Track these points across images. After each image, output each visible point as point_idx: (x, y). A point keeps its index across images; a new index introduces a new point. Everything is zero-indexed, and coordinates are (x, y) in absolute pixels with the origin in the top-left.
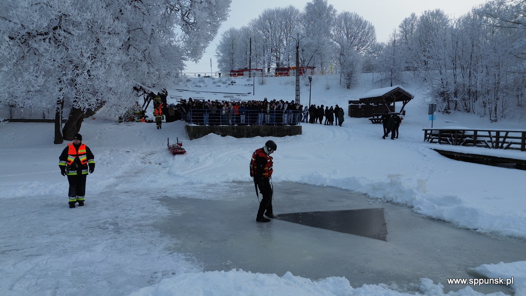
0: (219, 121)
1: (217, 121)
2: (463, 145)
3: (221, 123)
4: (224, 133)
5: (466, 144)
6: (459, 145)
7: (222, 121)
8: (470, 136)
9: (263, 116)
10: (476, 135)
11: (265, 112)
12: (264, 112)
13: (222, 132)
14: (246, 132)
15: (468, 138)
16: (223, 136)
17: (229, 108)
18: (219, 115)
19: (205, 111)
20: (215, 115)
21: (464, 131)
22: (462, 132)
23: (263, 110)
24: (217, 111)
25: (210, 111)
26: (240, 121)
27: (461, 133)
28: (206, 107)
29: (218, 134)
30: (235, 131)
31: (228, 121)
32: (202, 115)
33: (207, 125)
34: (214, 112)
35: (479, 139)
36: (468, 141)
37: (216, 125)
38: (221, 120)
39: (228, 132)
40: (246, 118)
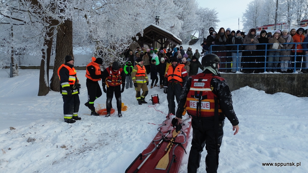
0: (263, 65)
1: (258, 65)
3: (265, 68)
4: (272, 88)
18: (263, 53)
19: (235, 48)
20: (255, 53)
24: (258, 47)
25: (244, 47)
28: (238, 41)
29: (259, 89)
31: (279, 65)
32: (230, 54)
33: (238, 72)
34: (253, 48)
37: (257, 71)
38: (266, 62)
39: (279, 84)
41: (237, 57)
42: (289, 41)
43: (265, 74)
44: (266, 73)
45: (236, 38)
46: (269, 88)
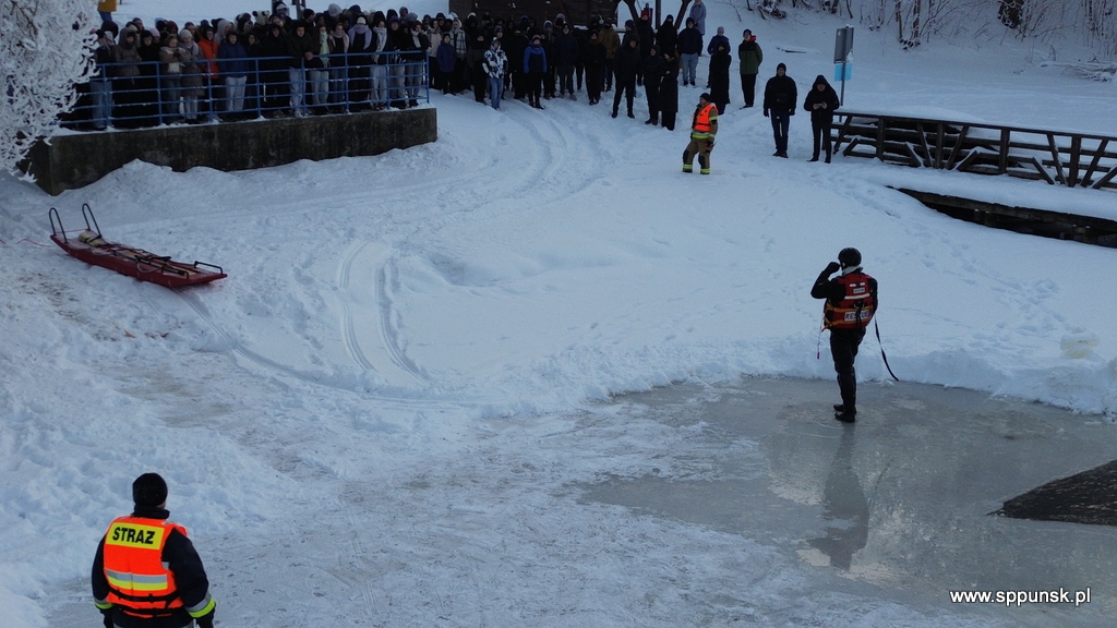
0: (155, 108)
1: (147, 111)
2: (961, 169)
3: (161, 115)
4: (181, 159)
5: (972, 166)
6: (950, 168)
7: (166, 109)
8: (986, 144)
9: (305, 77)
10: (1005, 143)
11: (313, 63)
14: (253, 144)
15: (979, 150)
16: (179, 168)
18: (154, 83)
21: (967, 126)
22: (960, 128)
23: (310, 54)
24: (142, 69)
25: (116, 70)
26: (225, 104)
27: (956, 131)
29: (160, 165)
30: (216, 144)
33: (109, 129)
34: (133, 74)
35: (1014, 152)
36: (978, 159)
38: (160, 102)
40: (250, 91)
41: (104, 93)
43: (162, 130)
44: (163, 126)
46: (172, 159)
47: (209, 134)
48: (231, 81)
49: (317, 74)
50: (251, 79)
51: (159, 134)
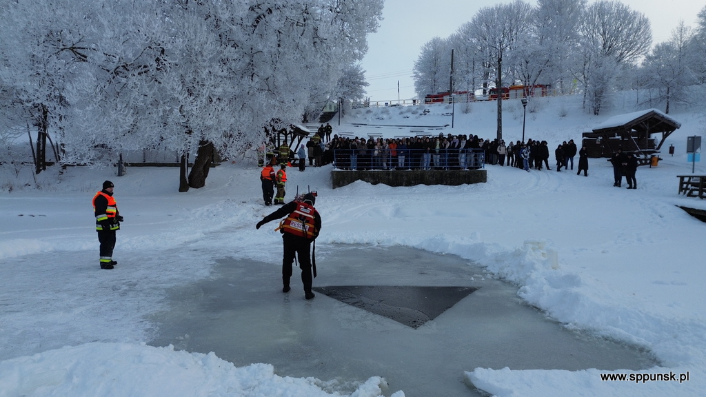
0: (370, 165)
1: (368, 165)
3: (372, 167)
4: (375, 180)
7: (374, 165)
9: (430, 157)
11: (433, 152)
12: (430, 152)
13: (374, 179)
14: (405, 178)
16: (374, 183)
17: (384, 148)
18: (370, 156)
19: (351, 152)
20: (365, 156)
23: (429, 149)
24: (368, 152)
25: (358, 152)
26: (397, 165)
28: (354, 147)
29: (368, 182)
30: (391, 177)
31: (382, 165)
32: (349, 156)
33: (354, 170)
34: (363, 153)
37: (368, 169)
38: (372, 162)
39: (381, 178)
40: (406, 160)
41: (354, 158)
42: (386, 148)
45: (352, 145)
47: (388, 174)
48: (399, 157)
49: (434, 156)
50: (406, 156)
51: (370, 173)
